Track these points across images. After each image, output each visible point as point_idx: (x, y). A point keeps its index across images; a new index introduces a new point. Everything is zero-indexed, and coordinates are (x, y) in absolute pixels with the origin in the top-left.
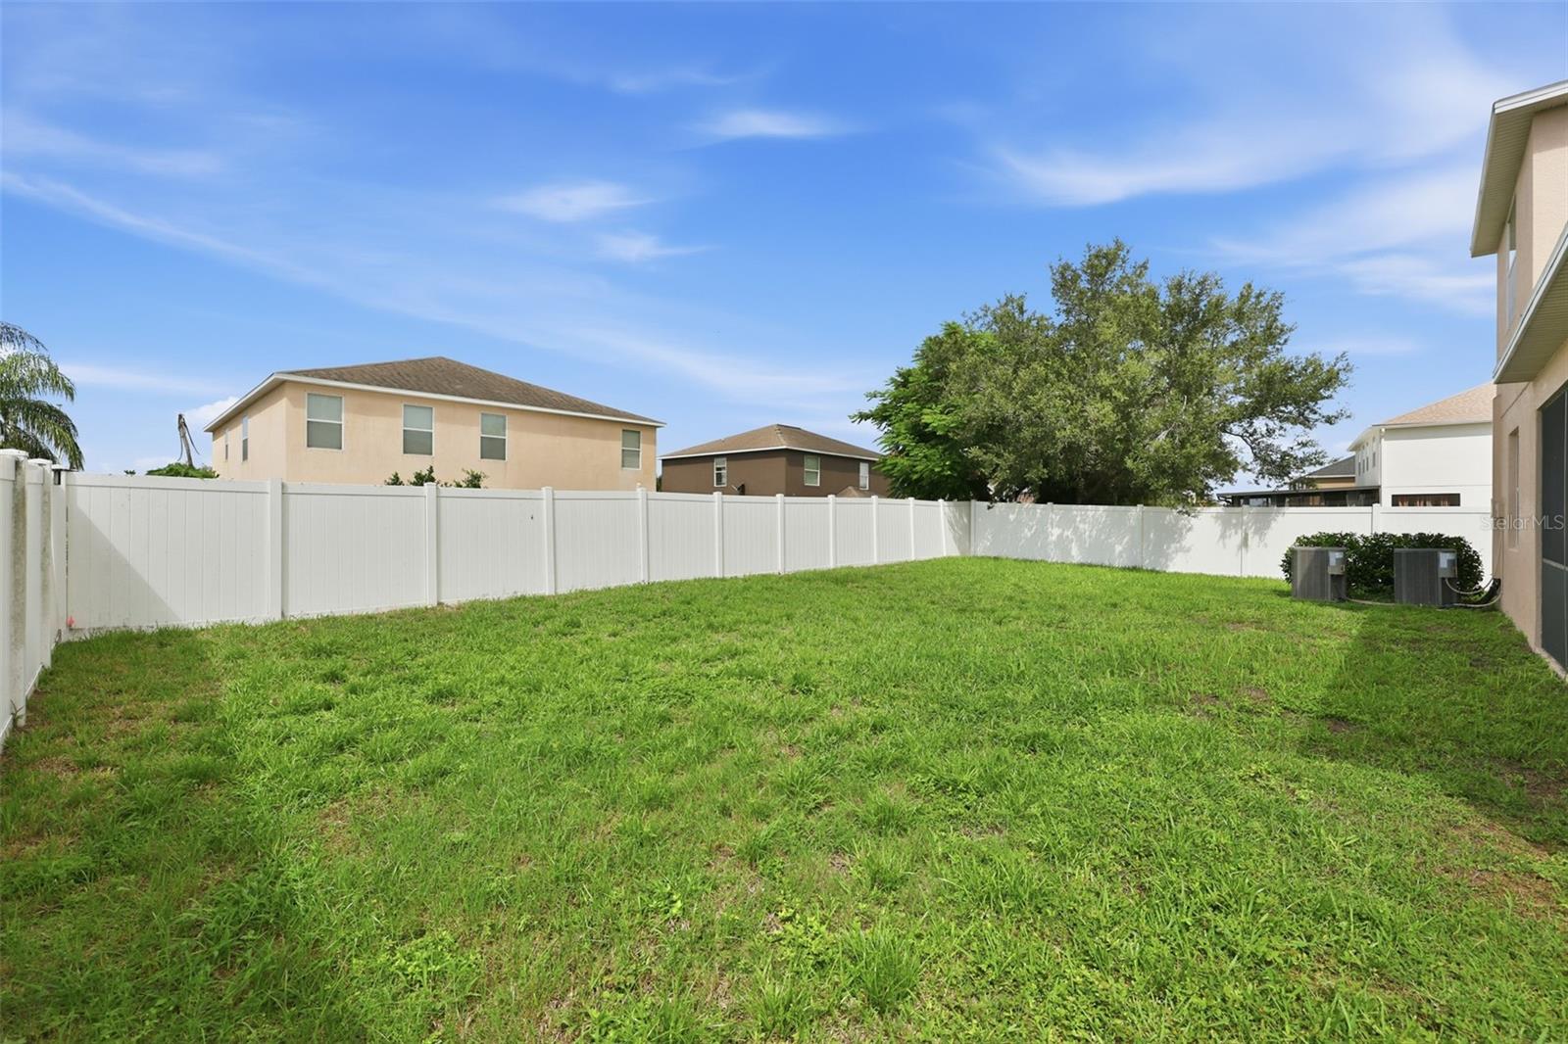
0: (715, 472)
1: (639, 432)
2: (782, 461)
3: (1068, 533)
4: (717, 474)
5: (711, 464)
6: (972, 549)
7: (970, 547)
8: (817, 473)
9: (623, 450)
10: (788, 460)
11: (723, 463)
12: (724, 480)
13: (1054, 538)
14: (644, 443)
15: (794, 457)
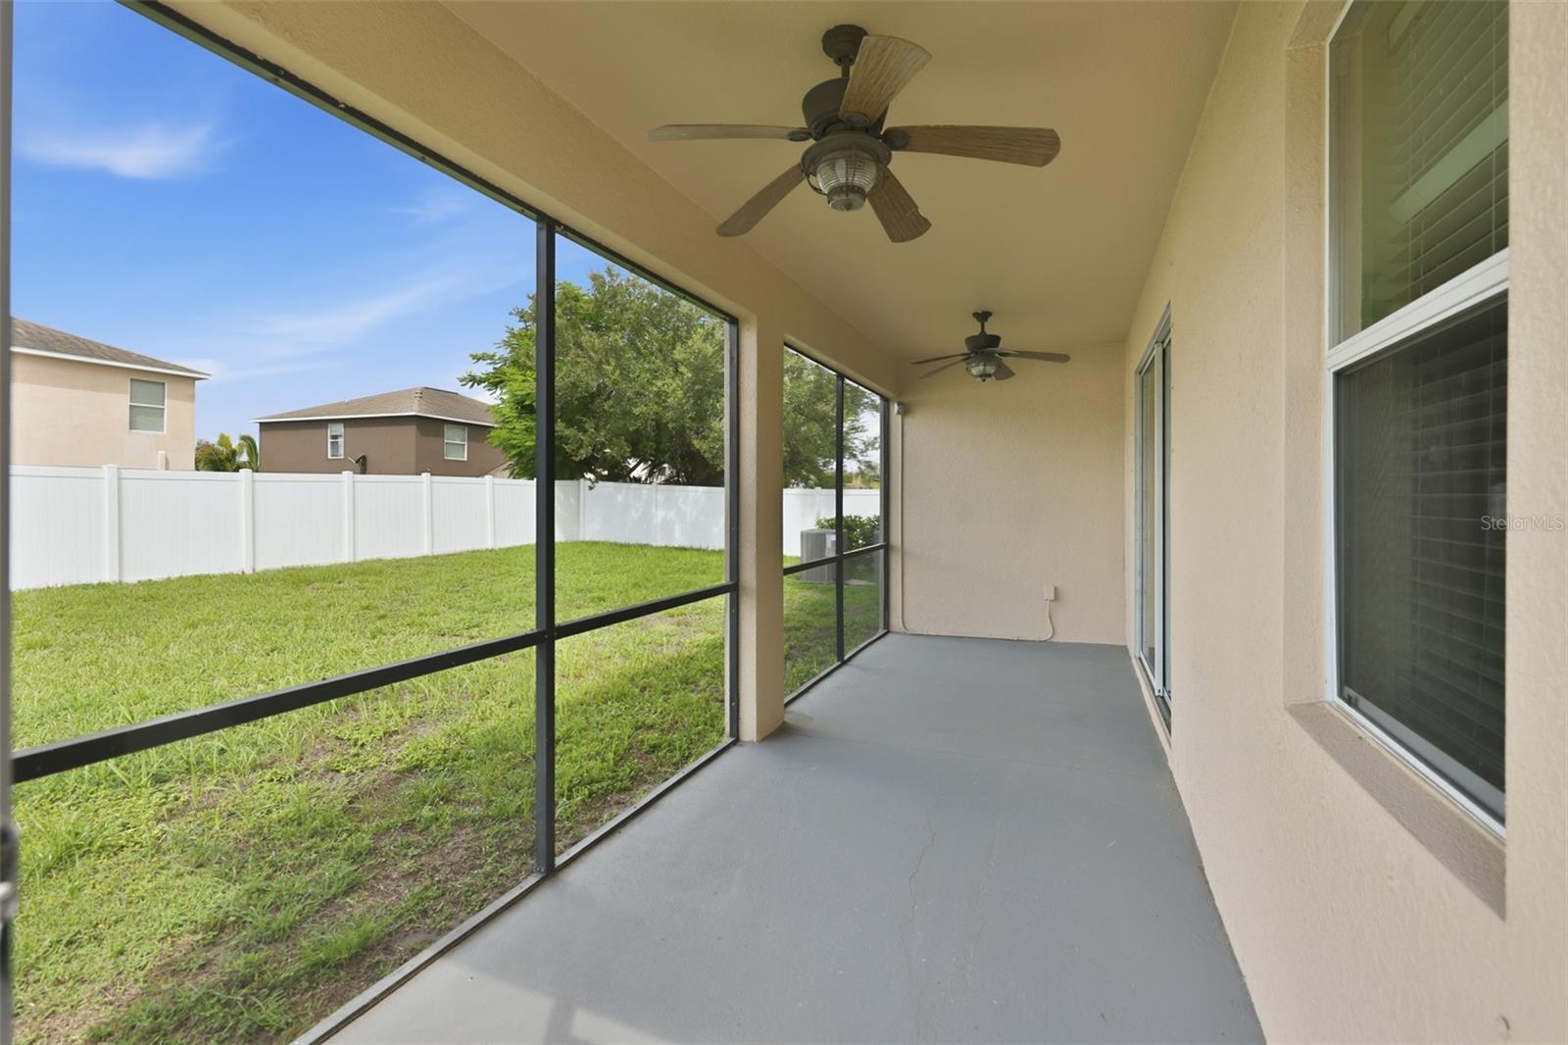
0: (330, 440)
1: (164, 384)
2: (411, 431)
3: (672, 515)
4: (332, 443)
5: (324, 431)
6: (581, 532)
7: (579, 530)
8: (464, 445)
9: (131, 406)
10: (418, 428)
11: (339, 429)
12: (341, 451)
13: (659, 520)
14: (170, 398)
15: (429, 426)
